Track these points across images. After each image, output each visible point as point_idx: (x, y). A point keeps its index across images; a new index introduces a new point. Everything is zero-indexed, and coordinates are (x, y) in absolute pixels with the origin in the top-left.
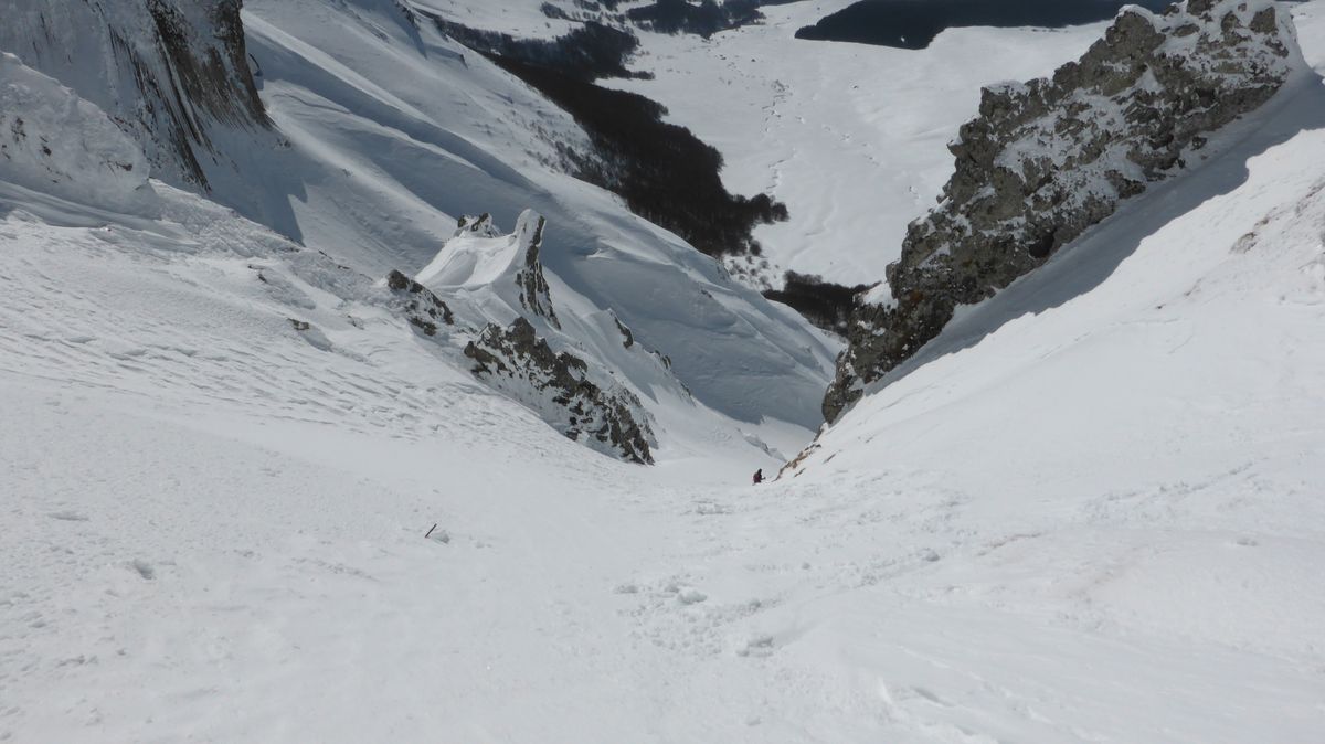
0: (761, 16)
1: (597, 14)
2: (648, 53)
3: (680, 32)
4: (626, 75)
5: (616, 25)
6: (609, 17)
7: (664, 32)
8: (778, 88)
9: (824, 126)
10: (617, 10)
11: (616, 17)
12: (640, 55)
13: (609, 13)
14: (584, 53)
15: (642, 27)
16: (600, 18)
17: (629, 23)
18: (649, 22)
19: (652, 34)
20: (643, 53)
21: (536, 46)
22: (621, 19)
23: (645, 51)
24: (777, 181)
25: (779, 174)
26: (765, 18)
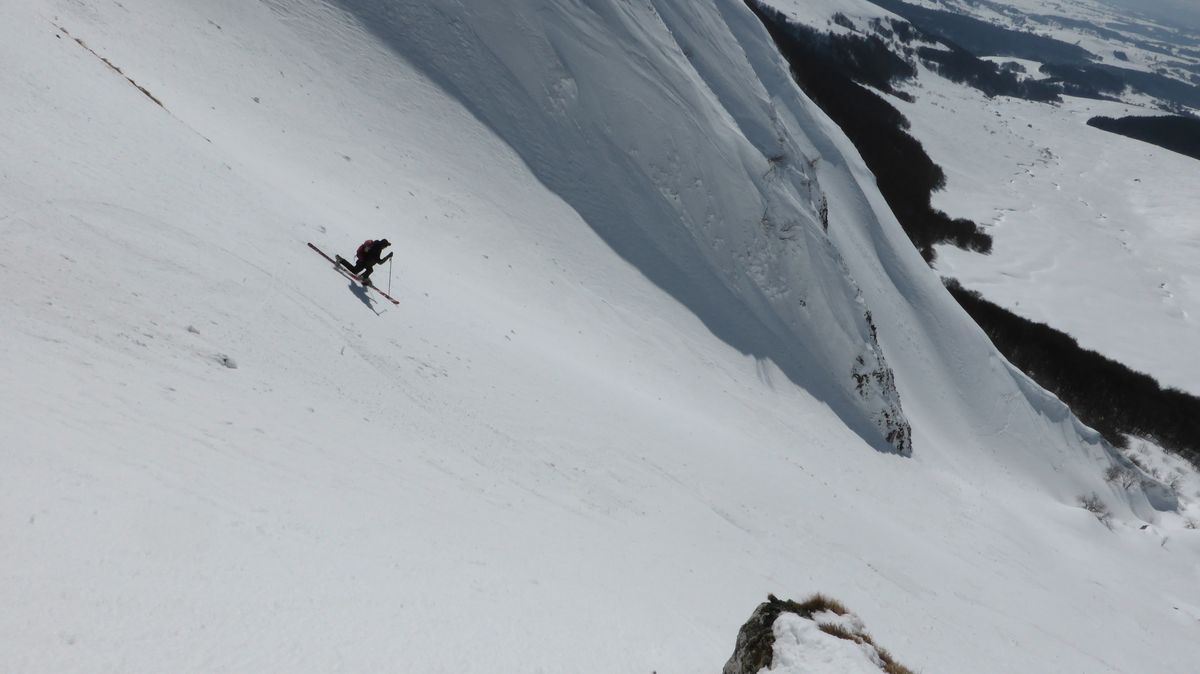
0: (1060, 100)
1: (886, 40)
2: (921, 86)
3: (965, 84)
4: (888, 90)
5: (901, 54)
6: (897, 46)
7: (948, 77)
8: (1045, 154)
9: (1080, 199)
10: (908, 44)
11: (904, 48)
12: (911, 84)
13: (900, 43)
14: (853, 57)
15: (927, 65)
16: (888, 44)
17: (915, 58)
18: (937, 64)
19: (935, 75)
20: (916, 84)
21: (806, 33)
22: (909, 52)
23: (918, 82)
24: (997, 223)
25: (1003, 219)
26: (1063, 102)
